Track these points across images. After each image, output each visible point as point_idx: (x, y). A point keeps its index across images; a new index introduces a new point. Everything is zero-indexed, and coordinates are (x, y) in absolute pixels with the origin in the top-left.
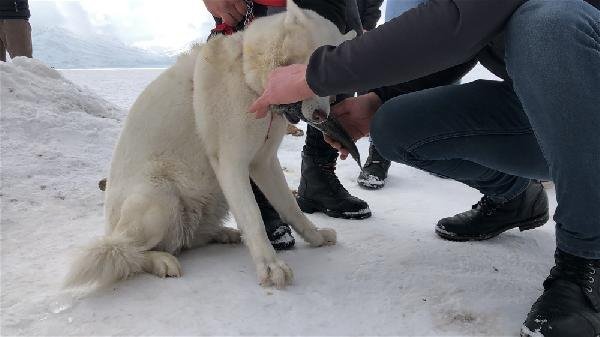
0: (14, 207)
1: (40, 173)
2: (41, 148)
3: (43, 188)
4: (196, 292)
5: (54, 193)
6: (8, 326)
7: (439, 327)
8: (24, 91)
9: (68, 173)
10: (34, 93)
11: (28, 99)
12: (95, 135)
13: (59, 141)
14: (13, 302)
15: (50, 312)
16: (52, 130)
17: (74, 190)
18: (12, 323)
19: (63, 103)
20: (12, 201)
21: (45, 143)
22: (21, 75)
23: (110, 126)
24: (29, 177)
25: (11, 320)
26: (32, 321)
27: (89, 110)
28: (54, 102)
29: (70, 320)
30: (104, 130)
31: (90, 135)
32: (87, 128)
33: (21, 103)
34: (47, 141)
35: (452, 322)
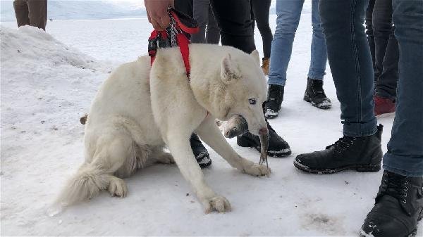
0: (24, 137)
1: (41, 111)
2: (41, 93)
3: (43, 122)
4: (144, 200)
5: (50, 126)
6: (20, 226)
7: (303, 226)
8: (28, 52)
9: (60, 111)
10: (35, 53)
11: (30, 57)
12: (78, 82)
13: (53, 87)
14: (23, 208)
15: (47, 215)
16: (48, 80)
17: (64, 124)
18: (23, 224)
19: (56, 59)
20: (23, 132)
21: (43, 90)
22: (26, 40)
23: (88, 75)
24: (33, 114)
25: (22, 222)
26: (35, 222)
27: (74, 63)
28: (48, 58)
29: (60, 221)
30: (84, 78)
31: (75, 82)
32: (72, 77)
33: (27, 61)
34: (45, 88)
35: (312, 223)
